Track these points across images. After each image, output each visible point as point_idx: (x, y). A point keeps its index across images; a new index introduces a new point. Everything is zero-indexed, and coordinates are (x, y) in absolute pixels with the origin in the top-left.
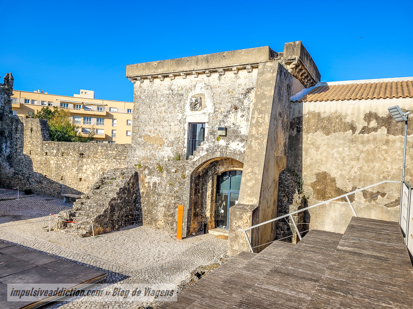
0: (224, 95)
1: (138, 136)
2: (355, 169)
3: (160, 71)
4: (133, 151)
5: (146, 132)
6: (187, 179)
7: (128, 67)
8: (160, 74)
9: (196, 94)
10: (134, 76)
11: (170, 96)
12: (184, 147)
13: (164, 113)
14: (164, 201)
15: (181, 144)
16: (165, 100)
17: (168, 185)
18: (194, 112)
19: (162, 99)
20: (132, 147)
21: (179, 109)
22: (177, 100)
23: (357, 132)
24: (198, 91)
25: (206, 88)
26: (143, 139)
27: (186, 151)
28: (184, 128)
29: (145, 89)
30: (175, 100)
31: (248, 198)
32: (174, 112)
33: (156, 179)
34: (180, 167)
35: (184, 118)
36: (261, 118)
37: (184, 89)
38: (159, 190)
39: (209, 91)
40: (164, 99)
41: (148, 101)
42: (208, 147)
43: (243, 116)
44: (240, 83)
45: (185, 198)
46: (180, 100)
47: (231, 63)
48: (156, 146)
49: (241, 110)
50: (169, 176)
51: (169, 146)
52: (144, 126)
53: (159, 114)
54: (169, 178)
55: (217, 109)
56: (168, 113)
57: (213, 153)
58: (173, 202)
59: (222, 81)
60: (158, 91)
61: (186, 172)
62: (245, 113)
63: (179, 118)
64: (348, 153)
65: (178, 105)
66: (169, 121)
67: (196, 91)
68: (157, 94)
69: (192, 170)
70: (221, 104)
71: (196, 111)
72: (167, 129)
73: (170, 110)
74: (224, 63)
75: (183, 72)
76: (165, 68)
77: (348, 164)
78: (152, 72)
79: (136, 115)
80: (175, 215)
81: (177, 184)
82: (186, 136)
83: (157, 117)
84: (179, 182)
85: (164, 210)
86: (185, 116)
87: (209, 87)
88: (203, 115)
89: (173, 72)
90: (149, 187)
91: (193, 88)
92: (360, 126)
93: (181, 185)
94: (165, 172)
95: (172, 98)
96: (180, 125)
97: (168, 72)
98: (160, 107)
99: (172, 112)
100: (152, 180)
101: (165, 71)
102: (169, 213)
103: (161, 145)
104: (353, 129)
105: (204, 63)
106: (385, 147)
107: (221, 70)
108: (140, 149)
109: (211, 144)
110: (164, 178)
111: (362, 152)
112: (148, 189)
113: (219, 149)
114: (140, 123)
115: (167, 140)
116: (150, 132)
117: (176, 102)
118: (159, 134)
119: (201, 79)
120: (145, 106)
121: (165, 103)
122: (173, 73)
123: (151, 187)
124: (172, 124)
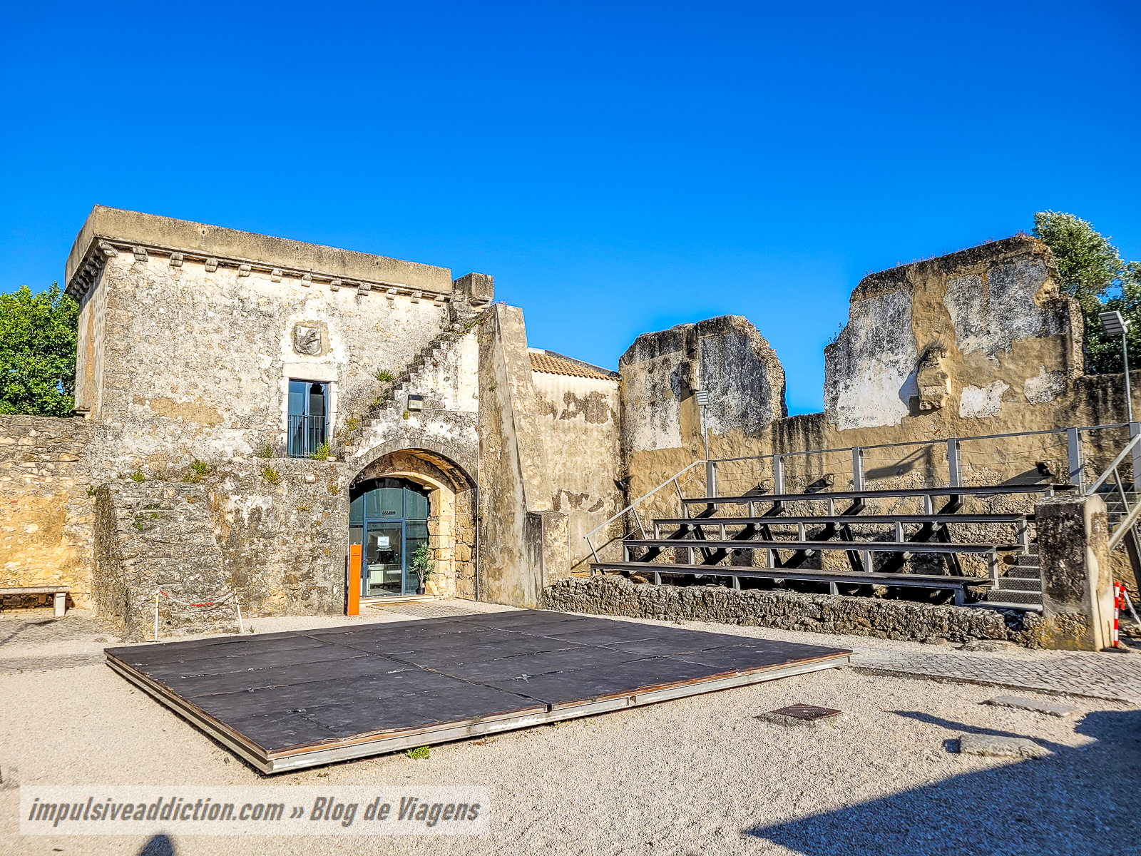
0: (367, 333)
1: (131, 399)
2: (559, 466)
3: (218, 250)
4: (110, 438)
5: (158, 391)
6: (342, 495)
7: (102, 210)
8: (216, 257)
9: (307, 320)
10: (128, 240)
11: (235, 311)
12: (281, 431)
13: (217, 349)
14: (284, 548)
15: (271, 424)
16: (222, 320)
17: (294, 512)
18: (303, 358)
19: (211, 314)
20: (104, 427)
21: (262, 346)
22: (257, 324)
23: (558, 417)
24: (310, 314)
25: (329, 313)
26: (146, 406)
27: (285, 440)
28: (279, 389)
29: (151, 278)
30: (251, 324)
31: (539, 502)
32: (248, 351)
33: (257, 501)
34: (322, 471)
35: (278, 366)
36: (523, 386)
37: (276, 303)
38: (272, 525)
39: (336, 319)
40: (219, 316)
41: (162, 310)
42: (387, 430)
43: (447, 379)
44: (397, 318)
45: (338, 534)
46: (266, 327)
47: (391, 279)
48: (194, 426)
49: (445, 369)
50: (297, 492)
51: (239, 426)
52: (151, 373)
53: (202, 349)
54: (296, 496)
55: (354, 359)
56: (232, 351)
57: (396, 441)
58: (309, 546)
59: (363, 307)
60: (198, 293)
61: (340, 480)
62: (450, 374)
63: (264, 366)
64: (551, 445)
65: (259, 336)
66: (237, 369)
67: (306, 313)
68: (193, 299)
69: (354, 475)
70: (363, 349)
71: (309, 356)
72: (232, 386)
73: (236, 343)
74: (378, 277)
75: (282, 268)
76: (235, 248)
77: (552, 460)
78: (193, 245)
79: (118, 342)
80: (314, 575)
81: (318, 507)
82: (285, 407)
83: (196, 355)
84: (323, 503)
85: (284, 569)
86: (281, 363)
87: (337, 313)
88: (325, 366)
89: (256, 261)
90: (239, 520)
91: (298, 307)
92: (561, 407)
93: (327, 509)
94: (284, 483)
95: (241, 318)
96: (269, 382)
97: (243, 259)
98: (205, 332)
99: (243, 349)
100: (248, 503)
101: (235, 254)
102: (298, 574)
103: (211, 425)
104: (554, 412)
105: (336, 265)
106: (584, 437)
107: (368, 286)
108: (140, 433)
109: (393, 425)
110: (284, 497)
111: (564, 443)
112: (234, 526)
113: (408, 434)
114: (136, 364)
115: (230, 413)
116: (174, 390)
117: (255, 330)
118: (205, 398)
119: (318, 293)
120: (154, 324)
121: (221, 325)
122: (254, 263)
123: (246, 522)
124: (243, 376)
